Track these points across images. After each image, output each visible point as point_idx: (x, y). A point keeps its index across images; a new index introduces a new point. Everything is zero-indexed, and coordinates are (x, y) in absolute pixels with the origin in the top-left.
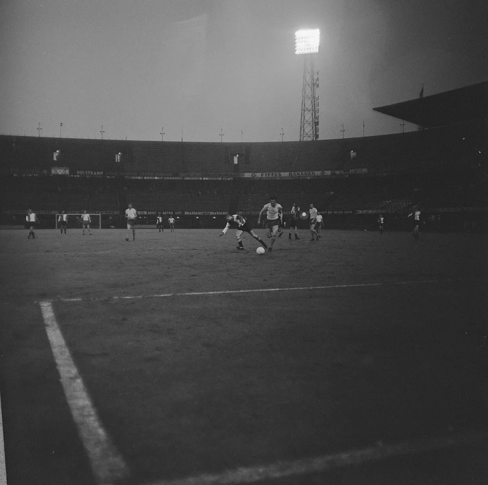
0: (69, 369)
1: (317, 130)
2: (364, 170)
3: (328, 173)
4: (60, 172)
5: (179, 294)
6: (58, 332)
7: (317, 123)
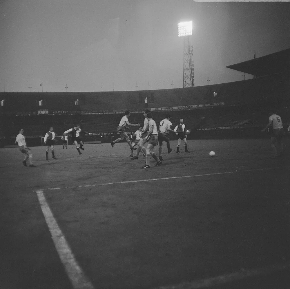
0: (56, 230)
1: (193, 81)
2: (222, 103)
3: (201, 106)
4: (43, 112)
5: (117, 183)
6: (48, 209)
7: (193, 77)
